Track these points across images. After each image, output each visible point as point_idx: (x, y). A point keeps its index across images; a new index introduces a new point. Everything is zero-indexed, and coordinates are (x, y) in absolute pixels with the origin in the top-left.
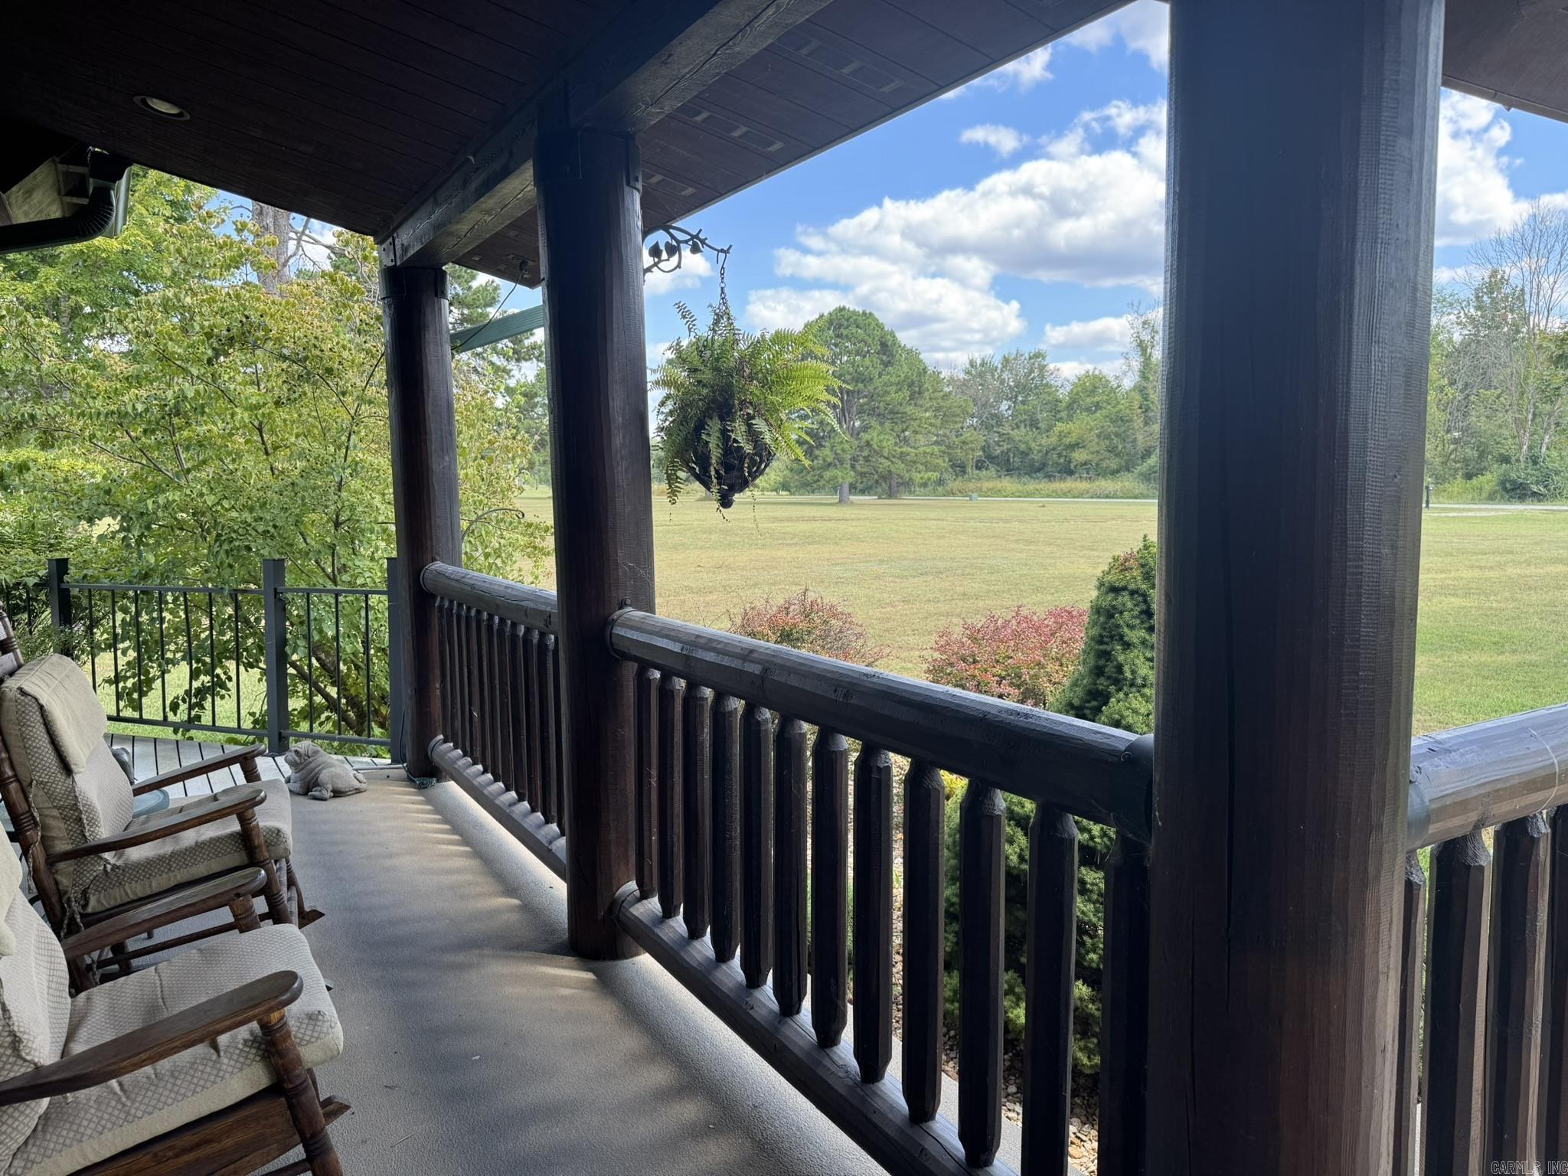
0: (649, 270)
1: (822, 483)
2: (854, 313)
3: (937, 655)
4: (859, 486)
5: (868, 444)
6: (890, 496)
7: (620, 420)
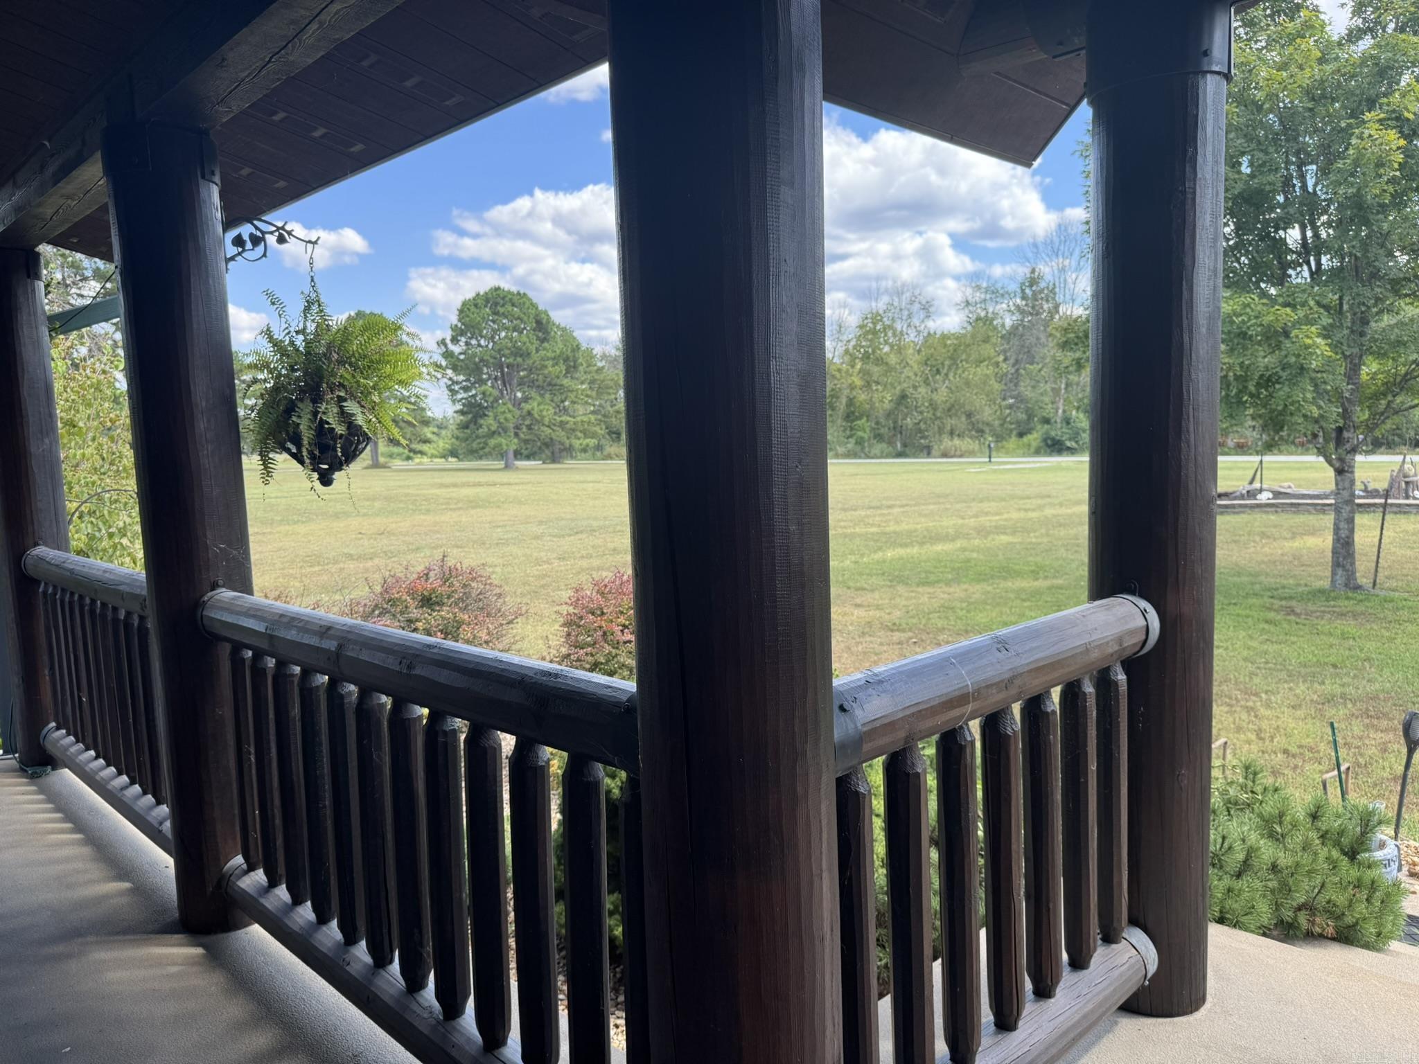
0: (232, 258)
1: (487, 450)
2: (509, 292)
3: (571, 610)
4: (525, 452)
5: (529, 413)
6: (554, 461)
7: (204, 404)
